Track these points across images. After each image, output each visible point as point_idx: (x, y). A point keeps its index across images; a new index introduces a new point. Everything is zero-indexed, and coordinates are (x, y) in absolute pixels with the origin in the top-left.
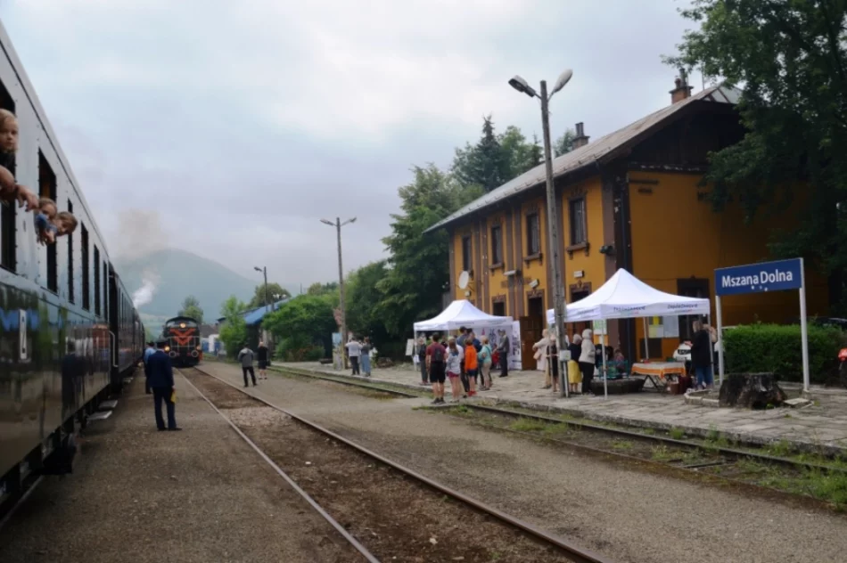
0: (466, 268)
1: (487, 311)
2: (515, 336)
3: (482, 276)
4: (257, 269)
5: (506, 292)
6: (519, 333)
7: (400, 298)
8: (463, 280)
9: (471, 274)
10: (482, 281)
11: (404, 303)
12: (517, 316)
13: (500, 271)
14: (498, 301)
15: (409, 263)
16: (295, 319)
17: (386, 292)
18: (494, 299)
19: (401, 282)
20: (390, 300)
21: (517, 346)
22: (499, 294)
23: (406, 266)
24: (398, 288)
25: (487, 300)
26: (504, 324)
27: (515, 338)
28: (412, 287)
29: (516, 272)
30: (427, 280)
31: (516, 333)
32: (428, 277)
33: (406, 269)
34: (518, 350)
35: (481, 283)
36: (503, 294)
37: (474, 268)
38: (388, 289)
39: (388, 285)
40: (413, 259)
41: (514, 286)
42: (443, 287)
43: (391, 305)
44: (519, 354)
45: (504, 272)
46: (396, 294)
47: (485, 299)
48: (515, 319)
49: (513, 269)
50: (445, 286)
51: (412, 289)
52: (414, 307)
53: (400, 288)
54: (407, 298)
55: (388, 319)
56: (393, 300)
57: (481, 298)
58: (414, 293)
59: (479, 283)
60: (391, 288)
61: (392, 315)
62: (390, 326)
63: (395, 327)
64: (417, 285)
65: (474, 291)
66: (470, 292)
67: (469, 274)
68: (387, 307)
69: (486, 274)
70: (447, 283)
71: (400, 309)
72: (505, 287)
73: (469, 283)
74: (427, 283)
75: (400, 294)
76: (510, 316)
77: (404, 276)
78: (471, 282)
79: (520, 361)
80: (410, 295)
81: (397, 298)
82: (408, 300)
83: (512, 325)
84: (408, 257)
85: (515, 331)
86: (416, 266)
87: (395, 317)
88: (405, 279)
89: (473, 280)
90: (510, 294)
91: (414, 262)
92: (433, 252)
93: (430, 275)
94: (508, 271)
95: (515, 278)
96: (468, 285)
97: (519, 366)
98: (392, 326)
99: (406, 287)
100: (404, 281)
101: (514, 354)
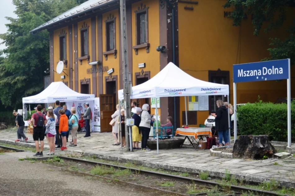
0: (61, 59)
1: (77, 91)
2: (96, 108)
3: (74, 65)
5: (90, 76)
7: (12, 80)
8: (60, 67)
9: (66, 63)
10: (74, 68)
11: (15, 83)
12: (98, 94)
13: (87, 62)
14: (85, 83)
15: (20, 53)
17: (1, 74)
19: (14, 67)
20: (5, 80)
21: (97, 115)
22: (85, 78)
23: (17, 56)
24: (11, 72)
25: (77, 82)
26: (88, 99)
27: (96, 109)
28: (22, 71)
29: (98, 63)
30: (33, 67)
31: (97, 106)
32: (34, 64)
33: (17, 58)
34: (98, 118)
35: (73, 70)
36: (89, 78)
37: (68, 59)
38: (4, 72)
39: (3, 69)
40: (22, 51)
41: (96, 73)
42: (45, 72)
43: (6, 84)
44: (98, 121)
45: (89, 62)
46: (9, 76)
47: (75, 81)
48: (96, 96)
49: (96, 61)
50: (46, 72)
51: (21, 73)
52: (23, 86)
53: (13, 72)
54: (18, 79)
55: (3, 94)
56: (7, 81)
57: (73, 81)
58: (23, 76)
59: (71, 70)
60: (5, 71)
61: (6, 91)
62: (4, 99)
63: (8, 101)
64: (26, 70)
65: (67, 75)
66: (65, 76)
67: (64, 63)
68: (3, 85)
69: (76, 63)
70: (48, 69)
71: (13, 87)
72: (90, 73)
73: (64, 70)
74: (33, 69)
75: (12, 77)
76: (93, 94)
77: (16, 63)
78: (65, 68)
79: (99, 126)
80: (20, 77)
81: (10, 79)
82: (18, 81)
83: (94, 101)
84: (19, 49)
85: (96, 105)
86: (25, 56)
87: (8, 93)
88: (17, 65)
89: (67, 67)
90: (93, 78)
91: (24, 53)
92: (38, 46)
93: (35, 63)
94: (92, 62)
95: (97, 67)
96: (63, 71)
97: (99, 129)
98: (6, 100)
99: (17, 71)
100: (16, 67)
101: (95, 121)
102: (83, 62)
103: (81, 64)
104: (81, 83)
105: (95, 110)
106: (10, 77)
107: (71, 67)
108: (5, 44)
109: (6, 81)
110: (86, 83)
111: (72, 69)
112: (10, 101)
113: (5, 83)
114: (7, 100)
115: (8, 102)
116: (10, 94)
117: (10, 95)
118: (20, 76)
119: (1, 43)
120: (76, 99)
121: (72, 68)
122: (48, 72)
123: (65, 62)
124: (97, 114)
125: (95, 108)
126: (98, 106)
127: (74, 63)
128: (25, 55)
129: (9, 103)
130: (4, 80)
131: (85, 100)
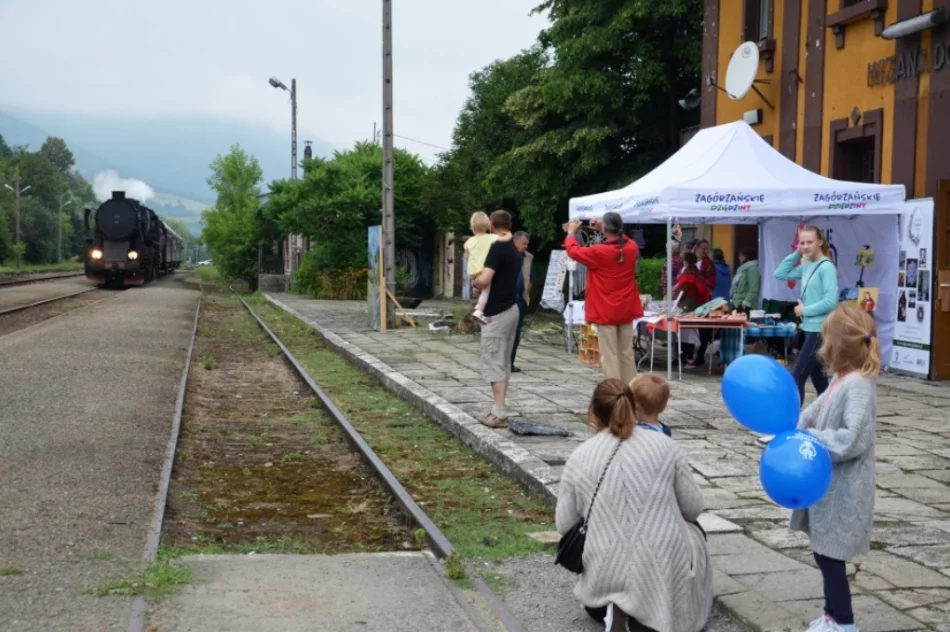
0: (751, 33)
1: (812, 164)
2: (912, 253)
3: (804, 54)
4: (275, 84)
5: (884, 99)
6: (927, 241)
7: (562, 142)
8: (741, 69)
9: (767, 55)
10: (802, 71)
11: (574, 155)
12: (921, 182)
13: (870, 29)
14: (854, 131)
15: (592, 40)
16: (339, 198)
17: (528, 122)
18: (838, 128)
19: (567, 93)
20: (539, 144)
21: (916, 290)
22: (856, 109)
23: (584, 48)
24: (558, 111)
25: (813, 133)
26: (871, 209)
27: (910, 261)
28: (598, 108)
29: (933, 19)
30: (641, 92)
31: (916, 241)
32: (645, 82)
33: (584, 58)
34: (918, 303)
35: (799, 79)
36: (875, 107)
37: (778, 35)
38: (536, 115)
39: (536, 105)
40: (604, 31)
41: (918, 77)
42: (682, 102)
43: (540, 160)
44: (920, 318)
45: (883, 28)
46: (555, 129)
47: (806, 131)
48: (911, 195)
49: (921, 13)
50: (687, 102)
51: (597, 116)
52: (600, 165)
53: (566, 112)
54: (582, 140)
55: (528, 196)
56: (544, 145)
57: (795, 131)
58: (602, 125)
59: (791, 77)
60: (541, 113)
61: (539, 186)
62: (533, 216)
63: (545, 221)
64: (614, 106)
65: (773, 108)
66: (760, 113)
67: (762, 54)
68: (529, 163)
69: (818, 44)
70: (692, 91)
71: (565, 172)
72: (882, 84)
73: (755, 81)
74: (641, 101)
75: (564, 131)
76: (894, 181)
77: (577, 77)
78: (764, 76)
79: (924, 347)
80: (589, 133)
81: (556, 141)
82: (585, 146)
83: (899, 215)
84: (593, 24)
85: (911, 236)
86: (612, 51)
87: (547, 193)
88: (580, 85)
89: (770, 71)
90: (899, 105)
91: (608, 39)
92: (663, 8)
93: (649, 76)
94: (900, 20)
95: (926, 44)
96: (753, 86)
97: (919, 362)
98: (539, 218)
99: (581, 108)
100: (575, 91)
101: (901, 318)
102: (851, 38)
103: (841, 47)
104: (835, 133)
105: (901, 264)
106: (558, 131)
107: (793, 67)
108: (547, 11)
109: (539, 147)
110: (858, 134)
111: (794, 75)
112: (551, 224)
113: (538, 153)
114: (543, 219)
115: (546, 226)
116: (554, 198)
117: (554, 202)
118: (591, 125)
119: (533, 10)
120: (811, 202)
121: (796, 71)
122: (694, 105)
123: (764, 48)
124: (914, 286)
125: (903, 254)
126: (921, 245)
127: (807, 45)
128: (611, 47)
129: (547, 230)
130: (534, 145)
131: (854, 211)
